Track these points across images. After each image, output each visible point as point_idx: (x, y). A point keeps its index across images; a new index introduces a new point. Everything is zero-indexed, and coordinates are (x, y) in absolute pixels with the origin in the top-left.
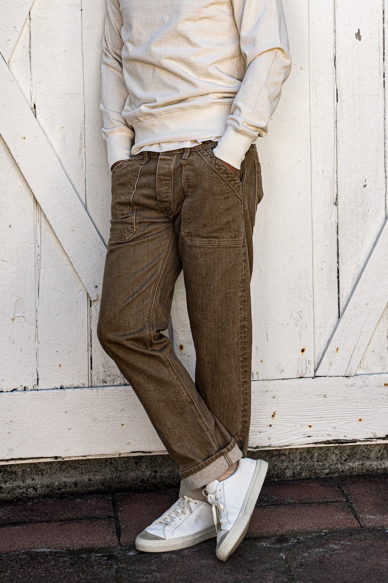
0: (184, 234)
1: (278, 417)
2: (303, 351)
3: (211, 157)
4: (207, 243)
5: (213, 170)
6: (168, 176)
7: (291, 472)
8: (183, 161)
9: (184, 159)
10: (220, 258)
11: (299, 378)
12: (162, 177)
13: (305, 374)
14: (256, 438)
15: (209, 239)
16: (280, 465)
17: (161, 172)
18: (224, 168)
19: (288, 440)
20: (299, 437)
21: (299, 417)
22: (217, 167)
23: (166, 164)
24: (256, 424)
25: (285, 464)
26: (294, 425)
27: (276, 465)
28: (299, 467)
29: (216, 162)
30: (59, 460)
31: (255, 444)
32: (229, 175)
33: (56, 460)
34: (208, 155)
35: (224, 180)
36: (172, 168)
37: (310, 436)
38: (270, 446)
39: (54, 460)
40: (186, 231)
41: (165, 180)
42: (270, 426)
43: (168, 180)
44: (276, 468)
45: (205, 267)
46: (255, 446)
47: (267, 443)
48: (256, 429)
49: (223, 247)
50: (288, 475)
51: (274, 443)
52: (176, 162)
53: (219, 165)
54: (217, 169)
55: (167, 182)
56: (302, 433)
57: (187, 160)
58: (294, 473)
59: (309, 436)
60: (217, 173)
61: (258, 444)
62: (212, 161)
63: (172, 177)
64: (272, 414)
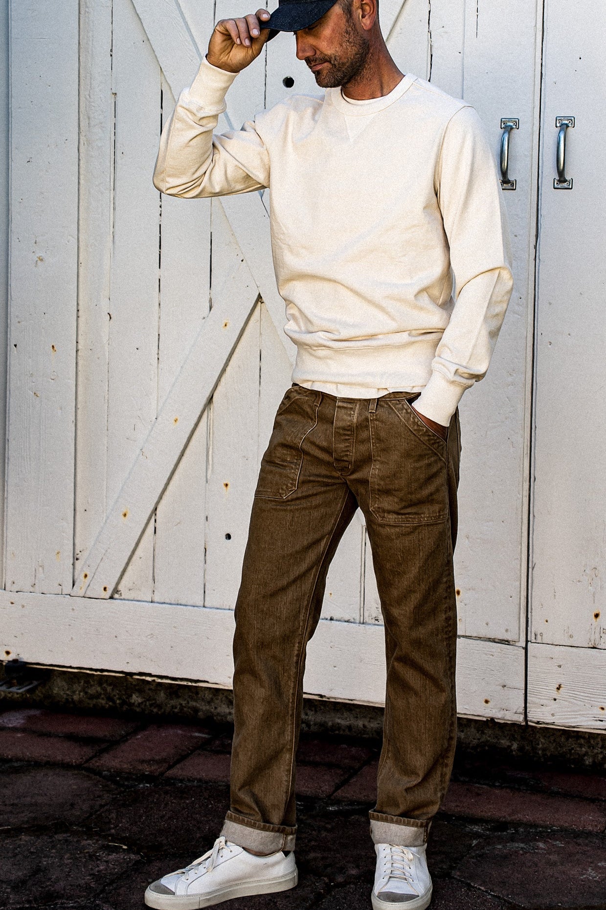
0: (374, 510)
1: (564, 691)
2: (597, 616)
3: (407, 413)
4: (404, 521)
5: (411, 431)
6: (348, 430)
7: (591, 760)
8: (370, 416)
9: (370, 412)
10: (422, 539)
11: (591, 648)
12: (341, 432)
13: (599, 645)
14: (536, 711)
15: (407, 516)
16: (578, 749)
17: (341, 424)
18: (425, 429)
19: (575, 720)
20: (588, 719)
21: (590, 695)
22: (416, 427)
23: (346, 414)
24: (538, 695)
25: (583, 749)
26: (582, 704)
27: (573, 749)
28: (600, 756)
29: (415, 421)
30: (324, 699)
31: (535, 718)
32: (432, 437)
33: (321, 699)
34: (402, 410)
35: (424, 444)
36: (355, 420)
37: (602, 721)
38: (553, 724)
39: (320, 699)
40: (376, 505)
41: (345, 435)
42: (555, 700)
43: (348, 435)
44: (573, 751)
45: (403, 551)
46: (535, 720)
47: (551, 720)
48: (537, 701)
49: (424, 525)
50: (587, 763)
51: (559, 721)
52: (360, 414)
53: (418, 425)
54: (415, 430)
55: (347, 437)
56: (592, 714)
57: (375, 414)
58: (594, 762)
59: (600, 720)
60: (415, 435)
61: (539, 719)
62: (409, 419)
63: (354, 432)
64: (558, 686)
